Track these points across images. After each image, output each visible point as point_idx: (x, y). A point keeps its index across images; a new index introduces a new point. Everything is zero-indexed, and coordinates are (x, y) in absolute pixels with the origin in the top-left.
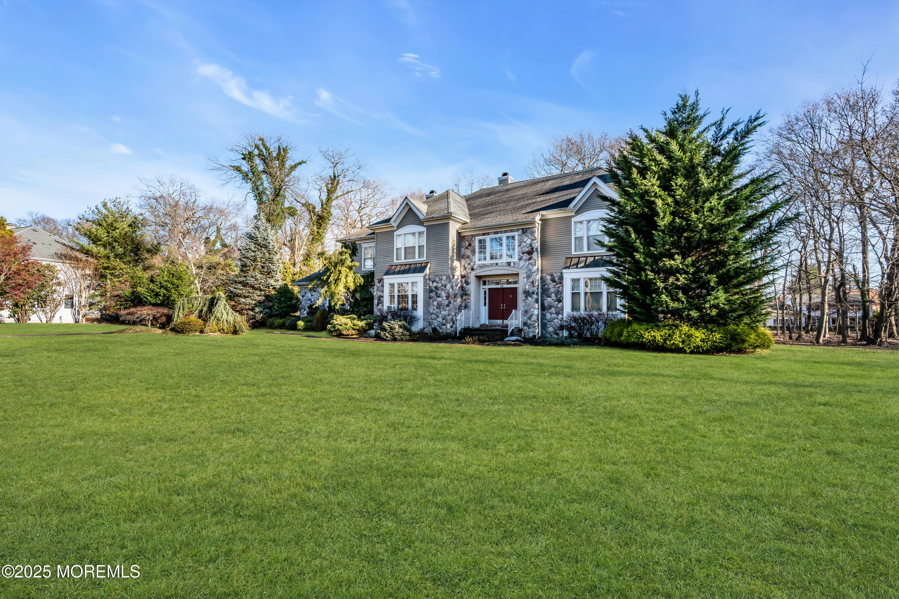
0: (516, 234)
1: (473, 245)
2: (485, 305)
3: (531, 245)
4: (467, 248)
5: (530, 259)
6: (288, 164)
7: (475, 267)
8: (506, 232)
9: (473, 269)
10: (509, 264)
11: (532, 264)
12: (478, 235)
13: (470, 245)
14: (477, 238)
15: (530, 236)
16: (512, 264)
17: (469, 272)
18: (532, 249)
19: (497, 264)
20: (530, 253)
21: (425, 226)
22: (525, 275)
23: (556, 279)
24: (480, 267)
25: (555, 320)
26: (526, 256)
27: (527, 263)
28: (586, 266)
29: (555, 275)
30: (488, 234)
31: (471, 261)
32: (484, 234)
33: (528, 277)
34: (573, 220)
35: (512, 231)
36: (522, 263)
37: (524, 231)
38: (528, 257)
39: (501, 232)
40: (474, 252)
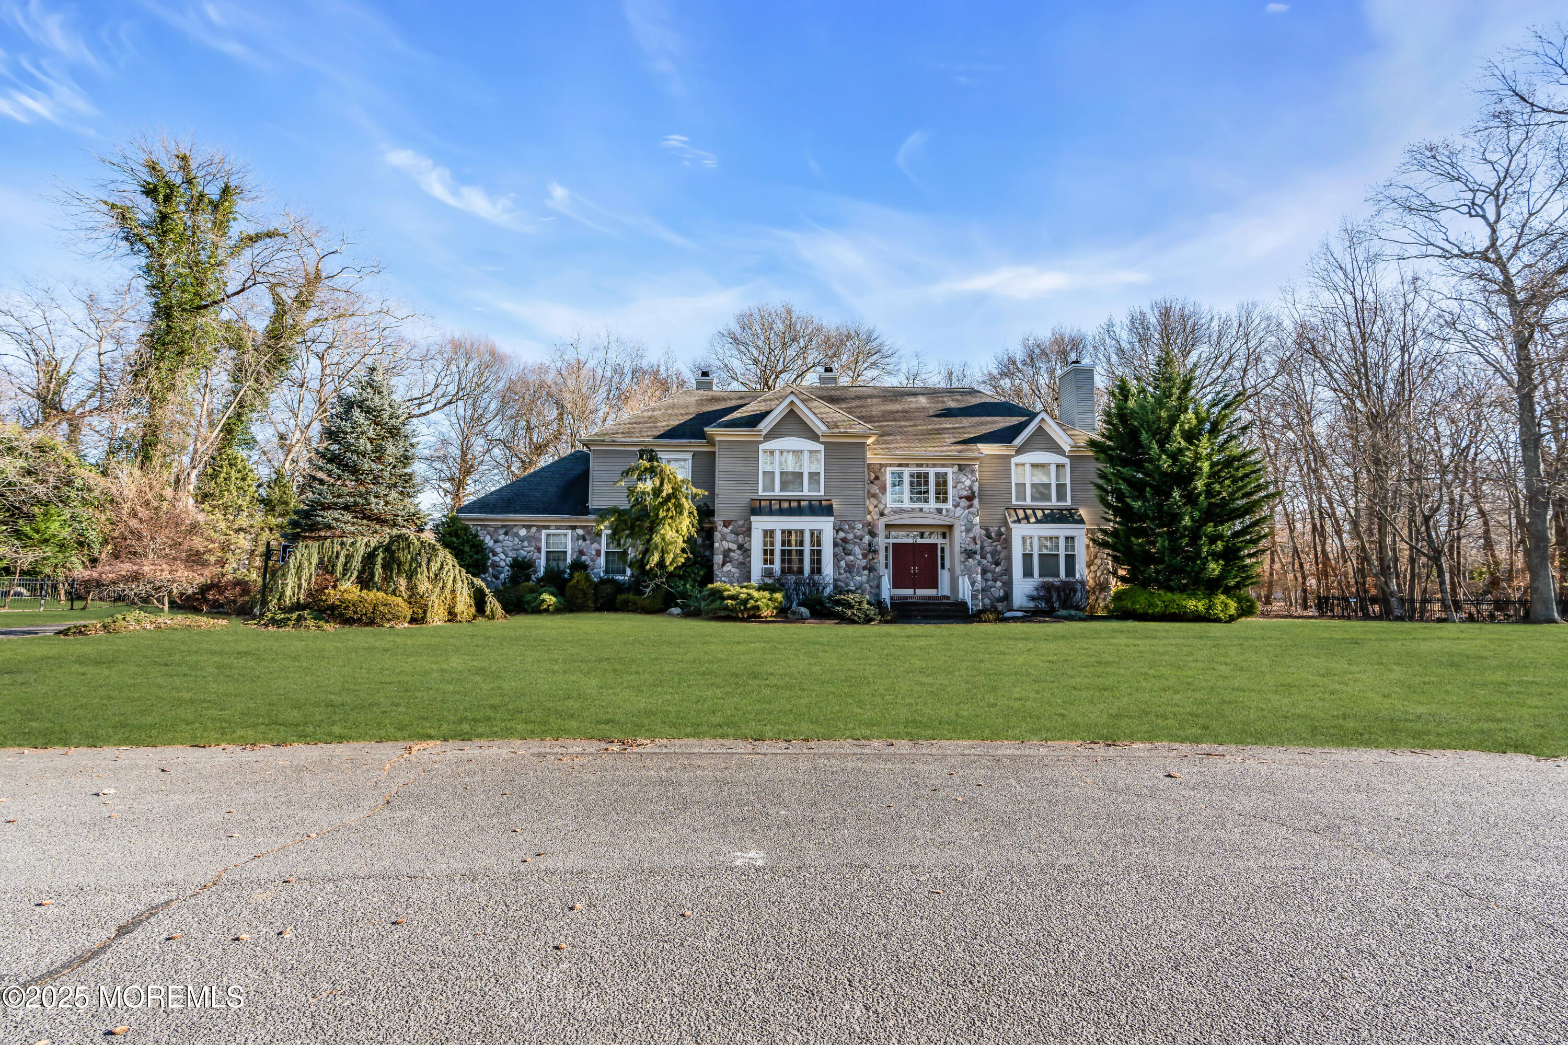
0: (949, 471)
1: (881, 478)
2: (886, 567)
3: (971, 488)
4: (872, 482)
5: (971, 506)
6: (237, 228)
7: (886, 512)
8: (934, 465)
9: (882, 514)
10: (939, 511)
11: (973, 514)
12: (891, 465)
13: (877, 478)
14: (889, 470)
15: (970, 476)
16: (944, 512)
17: (875, 517)
18: (973, 493)
19: (921, 510)
20: (970, 498)
21: (822, 443)
22: (963, 528)
23: (993, 534)
24: (895, 512)
25: (993, 589)
26: (964, 503)
27: (966, 511)
28: (1038, 521)
29: (992, 529)
30: (907, 465)
31: (880, 502)
32: (900, 465)
33: (968, 531)
34: (1014, 460)
35: (943, 466)
36: (959, 511)
37: (961, 468)
38: (968, 503)
39: (927, 466)
40: (883, 489)
